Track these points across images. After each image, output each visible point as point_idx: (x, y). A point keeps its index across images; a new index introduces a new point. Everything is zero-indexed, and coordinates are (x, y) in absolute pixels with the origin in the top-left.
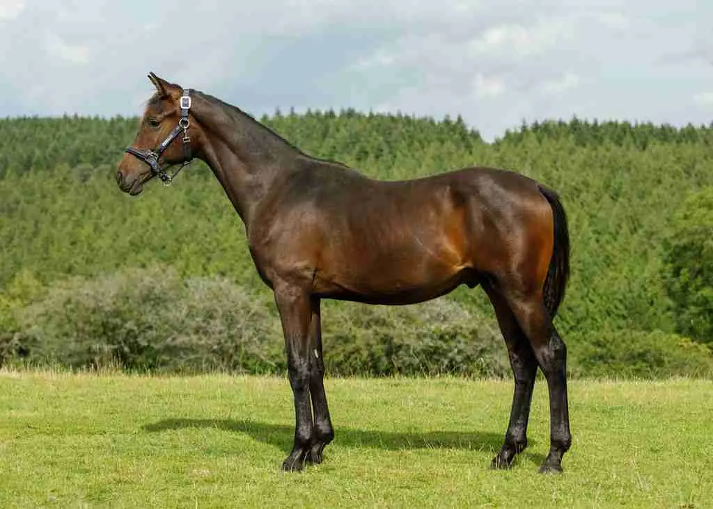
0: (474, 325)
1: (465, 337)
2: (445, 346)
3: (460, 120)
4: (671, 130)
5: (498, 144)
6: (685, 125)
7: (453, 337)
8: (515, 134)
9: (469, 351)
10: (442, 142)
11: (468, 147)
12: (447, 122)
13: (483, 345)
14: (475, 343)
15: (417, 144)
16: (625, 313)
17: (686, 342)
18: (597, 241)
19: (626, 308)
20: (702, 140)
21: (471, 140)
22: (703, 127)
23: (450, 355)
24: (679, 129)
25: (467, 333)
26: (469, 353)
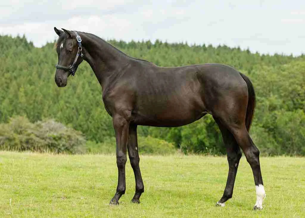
0: (69, 133)
1: (65, 139)
2: (56, 143)
3: (24, 36)
4: (124, 43)
5: (43, 48)
6: (130, 41)
7: (60, 138)
8: (51, 43)
9: (67, 145)
10: (17, 47)
11: (29, 49)
12: (18, 37)
13: (73, 142)
14: (70, 142)
15: (5, 47)
16: (106, 128)
17: (163, 142)
18: (93, 94)
19: (107, 126)
20: (139, 48)
21: (30, 46)
22: (139, 42)
23: (59, 147)
24: (127, 43)
25: (66, 137)
26: (67, 146)
